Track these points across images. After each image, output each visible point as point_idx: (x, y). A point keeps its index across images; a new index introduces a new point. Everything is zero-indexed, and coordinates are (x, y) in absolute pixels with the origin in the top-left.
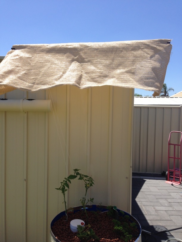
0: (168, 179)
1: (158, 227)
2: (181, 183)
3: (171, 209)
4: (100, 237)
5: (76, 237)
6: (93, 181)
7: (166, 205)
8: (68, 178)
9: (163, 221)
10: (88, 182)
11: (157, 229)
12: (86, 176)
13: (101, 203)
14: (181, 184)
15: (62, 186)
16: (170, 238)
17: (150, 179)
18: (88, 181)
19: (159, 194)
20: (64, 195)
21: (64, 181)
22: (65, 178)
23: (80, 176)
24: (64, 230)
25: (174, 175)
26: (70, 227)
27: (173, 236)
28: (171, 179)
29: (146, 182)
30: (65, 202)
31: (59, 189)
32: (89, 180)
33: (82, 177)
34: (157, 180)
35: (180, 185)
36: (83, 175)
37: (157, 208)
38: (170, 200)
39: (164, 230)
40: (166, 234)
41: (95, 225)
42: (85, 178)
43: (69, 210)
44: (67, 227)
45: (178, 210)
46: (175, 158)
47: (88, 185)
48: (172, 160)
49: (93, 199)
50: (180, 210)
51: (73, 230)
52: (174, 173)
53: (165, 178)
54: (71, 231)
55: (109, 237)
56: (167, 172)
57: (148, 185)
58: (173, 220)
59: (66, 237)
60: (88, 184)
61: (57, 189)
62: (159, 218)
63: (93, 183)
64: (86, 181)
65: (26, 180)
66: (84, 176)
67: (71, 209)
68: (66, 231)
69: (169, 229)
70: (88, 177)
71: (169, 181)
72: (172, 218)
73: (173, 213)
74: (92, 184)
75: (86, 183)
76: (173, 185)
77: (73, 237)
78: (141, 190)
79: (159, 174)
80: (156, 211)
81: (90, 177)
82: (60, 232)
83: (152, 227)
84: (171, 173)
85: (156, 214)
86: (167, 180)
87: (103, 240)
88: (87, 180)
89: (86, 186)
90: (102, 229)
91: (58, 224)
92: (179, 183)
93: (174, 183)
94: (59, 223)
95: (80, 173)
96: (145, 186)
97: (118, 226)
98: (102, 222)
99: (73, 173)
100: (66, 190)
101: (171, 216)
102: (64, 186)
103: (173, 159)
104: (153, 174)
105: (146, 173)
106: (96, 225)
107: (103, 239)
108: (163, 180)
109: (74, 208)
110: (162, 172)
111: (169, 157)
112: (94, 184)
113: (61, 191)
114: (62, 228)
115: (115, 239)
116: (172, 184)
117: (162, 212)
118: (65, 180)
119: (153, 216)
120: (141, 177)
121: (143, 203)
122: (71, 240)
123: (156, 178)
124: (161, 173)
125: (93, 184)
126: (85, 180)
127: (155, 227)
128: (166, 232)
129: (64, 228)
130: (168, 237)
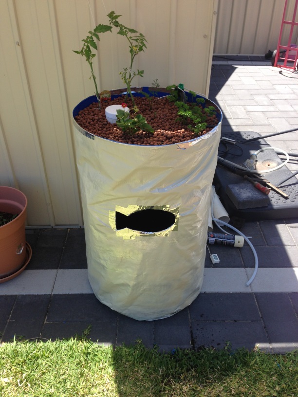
0: (275, 64)
1: (247, 133)
2: (297, 69)
3: (271, 108)
4: (154, 128)
5: (115, 129)
6: (144, 42)
7: (266, 104)
8: (95, 30)
9: (255, 126)
10: (135, 43)
11: (245, 137)
12: (133, 31)
13: (157, 80)
14: (295, 71)
15: (85, 47)
16: (264, 148)
17: (243, 65)
18: (136, 40)
19: (256, 87)
20: (91, 64)
21: (88, 37)
22: (90, 32)
23: (121, 29)
24: (96, 120)
25: (287, 56)
26: (105, 116)
27: (269, 145)
28: (279, 63)
29: (236, 71)
30: (94, 78)
31: (81, 52)
32: (138, 39)
33: (124, 30)
34: (256, 65)
35: (293, 72)
36: (125, 28)
37: (249, 108)
38: (272, 97)
39: (256, 136)
40: (259, 142)
41: (147, 114)
42: (130, 34)
43: (102, 94)
44: (100, 116)
45: (284, 110)
46: (293, 24)
47: (134, 49)
48: (288, 27)
49: (142, 72)
50: (286, 110)
51: (110, 121)
52: (286, 53)
53: (270, 63)
54: (107, 122)
55: (170, 128)
56: (275, 52)
57: (240, 75)
58: (273, 125)
59: (100, 129)
60: (136, 46)
61: (77, 52)
62: (250, 123)
63: (144, 45)
64: (131, 41)
65: (20, 44)
66: (127, 30)
67: (106, 92)
68: (100, 122)
69: (263, 135)
70: (137, 32)
71: (277, 66)
72: (271, 121)
73: (275, 114)
74: (142, 47)
75: (131, 44)
76: (282, 74)
77: (112, 129)
78: (228, 83)
79: (261, 57)
80: (248, 112)
81: (141, 34)
82: (89, 123)
83: (238, 133)
84: (282, 53)
85: (247, 116)
86: (273, 65)
87: (160, 132)
88: (133, 38)
89: (131, 51)
90: (158, 119)
91: (86, 113)
92: (293, 70)
93: (284, 70)
94: (87, 111)
95: (120, 23)
96: (234, 77)
97: (185, 111)
98: (158, 110)
99: (106, 22)
100: (94, 55)
101: (270, 119)
102: (88, 47)
103: (290, 26)
104: (250, 56)
105: (239, 55)
106: (149, 115)
107: (159, 130)
108: (267, 65)
109: (112, 91)
110: (268, 52)
111: (284, 22)
112: (146, 47)
113: (84, 58)
114: (93, 118)
115: (179, 131)
116: (280, 72)
117: (256, 113)
118: (90, 35)
119: (242, 120)
120: (230, 63)
121: (227, 102)
122: (107, 132)
123: (254, 63)
124: (264, 55)
125: (144, 48)
126: (130, 37)
127: (242, 134)
128: (259, 140)
129: (96, 118)
130: (262, 146)
